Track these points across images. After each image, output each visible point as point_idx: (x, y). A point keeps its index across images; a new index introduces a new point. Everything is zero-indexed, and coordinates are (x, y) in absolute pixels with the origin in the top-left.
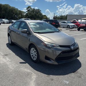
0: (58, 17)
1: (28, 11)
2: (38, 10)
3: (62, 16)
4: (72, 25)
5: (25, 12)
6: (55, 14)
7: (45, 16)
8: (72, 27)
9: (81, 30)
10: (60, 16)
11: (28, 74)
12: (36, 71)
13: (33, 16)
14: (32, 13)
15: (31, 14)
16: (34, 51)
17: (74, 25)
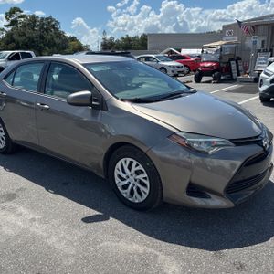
0: (118, 41)
1: (14, 23)
2: (50, 19)
3: (128, 39)
4: (173, 67)
5: (3, 30)
6: (104, 33)
7: (73, 39)
8: (173, 72)
9: (204, 79)
10: (123, 38)
11: (145, 262)
12: (164, 244)
13: (31, 40)
14: (29, 32)
15: (24, 35)
16: (134, 169)
17: (179, 67)
